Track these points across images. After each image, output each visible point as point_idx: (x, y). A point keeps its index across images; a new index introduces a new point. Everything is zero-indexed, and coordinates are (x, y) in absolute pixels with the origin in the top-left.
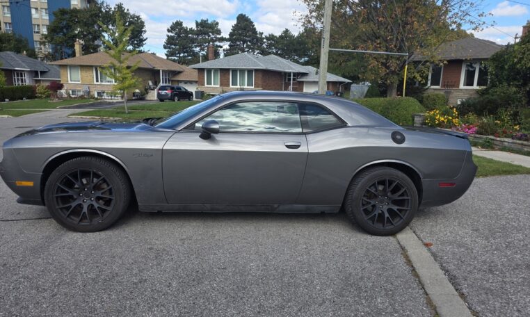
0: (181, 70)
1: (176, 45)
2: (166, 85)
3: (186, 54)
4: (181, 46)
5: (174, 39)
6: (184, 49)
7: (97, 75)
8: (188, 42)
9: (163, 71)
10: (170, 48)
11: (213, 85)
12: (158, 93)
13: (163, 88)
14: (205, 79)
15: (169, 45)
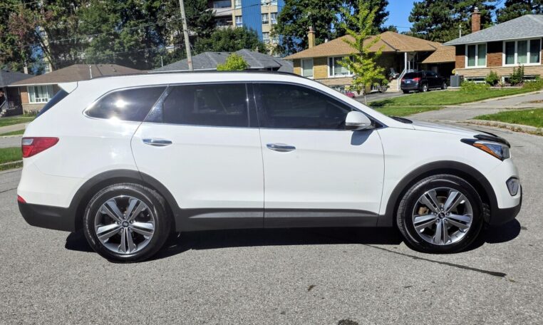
0: (433, 49)
1: (426, 15)
2: (413, 71)
3: (440, 25)
4: (433, 14)
5: (423, 7)
6: (437, 19)
7: (331, 67)
8: (442, 8)
9: (409, 53)
10: (417, 20)
11: (476, 66)
12: (402, 83)
13: (408, 76)
14: (466, 58)
15: (416, 16)
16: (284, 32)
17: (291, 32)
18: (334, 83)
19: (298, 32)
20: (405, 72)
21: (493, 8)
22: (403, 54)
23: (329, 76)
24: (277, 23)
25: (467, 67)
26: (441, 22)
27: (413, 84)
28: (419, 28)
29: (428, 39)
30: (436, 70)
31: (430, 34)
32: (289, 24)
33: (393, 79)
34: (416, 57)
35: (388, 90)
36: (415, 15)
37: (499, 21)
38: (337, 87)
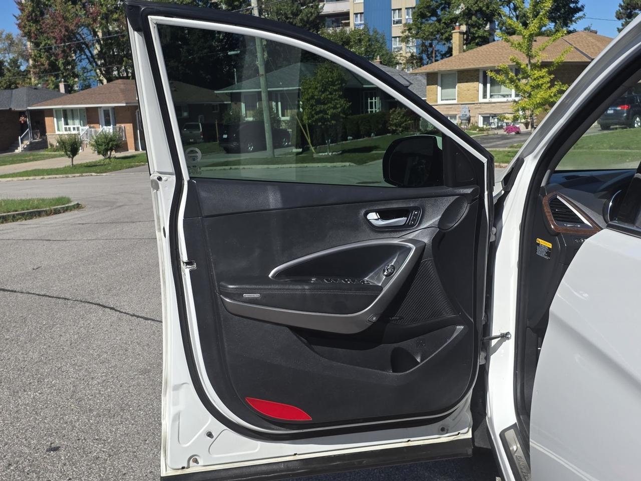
7: (485, 85)
18: (488, 110)
23: (481, 100)
24: (411, 22)
27: (617, 114)
36: (625, 7)
38: (494, 116)
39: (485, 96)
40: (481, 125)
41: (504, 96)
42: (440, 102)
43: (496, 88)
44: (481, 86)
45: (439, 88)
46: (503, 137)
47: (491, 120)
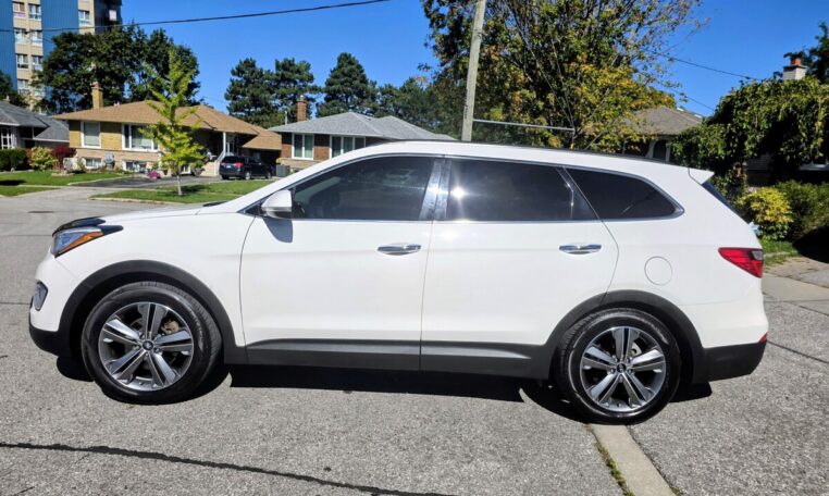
0: (254, 133)
1: (244, 95)
2: (232, 155)
3: (259, 109)
4: (252, 95)
5: (241, 86)
6: (256, 102)
7: (127, 137)
8: (262, 91)
9: (227, 133)
10: (235, 99)
11: (304, 158)
12: (221, 167)
13: (227, 160)
14: (293, 148)
15: (233, 94)
16: (53, 83)
17: (65, 84)
18: (131, 158)
19: (76, 86)
20: (224, 154)
21: (313, 100)
22: (221, 133)
23: (124, 148)
24: (41, 70)
25: (293, 157)
26: (260, 106)
27: (234, 169)
28: (237, 109)
29: (248, 121)
30: (258, 156)
31: (249, 117)
32: (62, 73)
33: (209, 161)
34: (236, 139)
35: (203, 174)
36: (232, 92)
37: (319, 115)
38: (136, 163)
39: (127, 146)
40: (125, 168)
41: (145, 148)
42: (83, 146)
43: (137, 140)
44: (123, 137)
45: (82, 135)
46: (146, 181)
47: (134, 166)
